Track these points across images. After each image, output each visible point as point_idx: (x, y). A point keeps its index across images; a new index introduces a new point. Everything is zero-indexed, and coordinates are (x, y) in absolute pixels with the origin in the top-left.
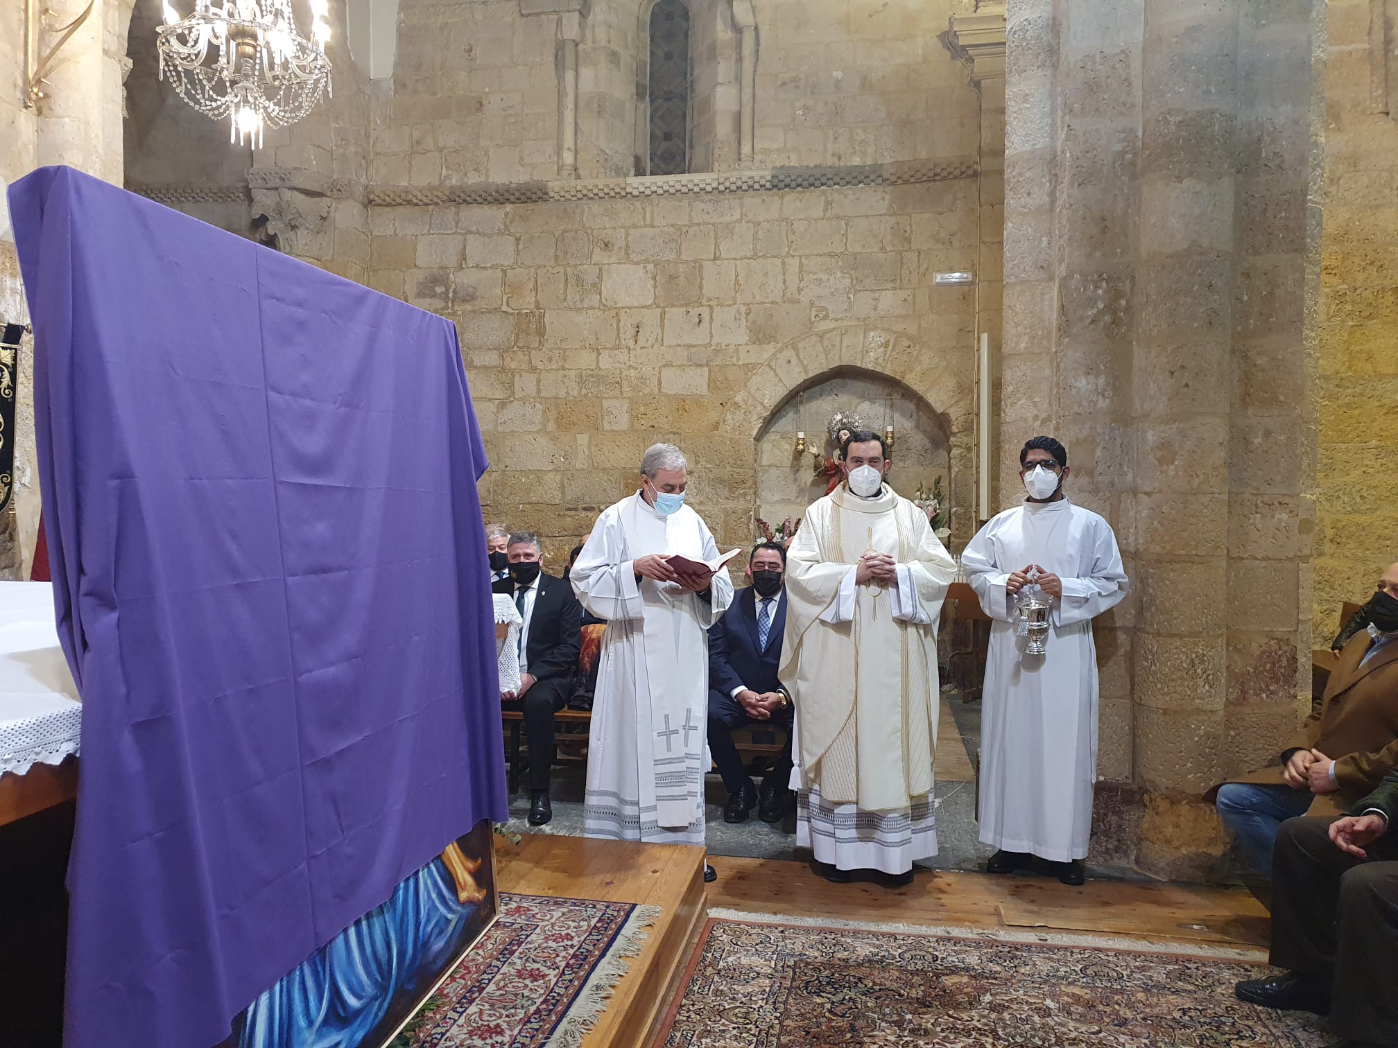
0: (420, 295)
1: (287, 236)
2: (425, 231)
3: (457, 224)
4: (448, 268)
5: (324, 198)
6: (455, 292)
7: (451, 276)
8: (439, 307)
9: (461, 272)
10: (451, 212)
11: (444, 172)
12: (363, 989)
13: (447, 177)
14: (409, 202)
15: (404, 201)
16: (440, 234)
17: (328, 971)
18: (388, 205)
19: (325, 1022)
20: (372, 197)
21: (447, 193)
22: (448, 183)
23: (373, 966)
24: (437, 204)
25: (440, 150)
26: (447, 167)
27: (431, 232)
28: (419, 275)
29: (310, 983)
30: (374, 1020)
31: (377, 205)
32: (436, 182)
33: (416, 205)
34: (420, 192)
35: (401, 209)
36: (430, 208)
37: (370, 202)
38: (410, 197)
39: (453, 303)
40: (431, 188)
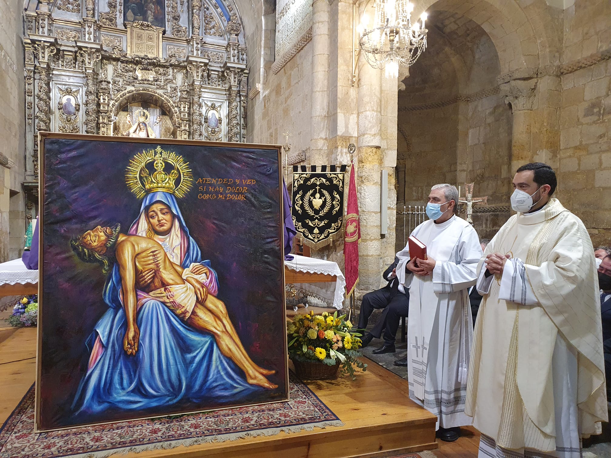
0: (585, 116)
1: (515, 103)
2: (589, 80)
3: (606, 70)
4: (601, 97)
5: (533, 79)
6: (604, 109)
7: (603, 101)
8: (595, 120)
9: (608, 98)
10: (602, 66)
11: (599, 45)
12: (159, 389)
13: (601, 47)
14: (581, 67)
15: (578, 67)
16: (597, 79)
17: (137, 375)
18: (571, 72)
19: (133, 391)
20: (562, 71)
21: (600, 55)
22: (601, 50)
23: (168, 385)
24: (595, 64)
25: (597, 34)
26: (601, 41)
27: (593, 80)
28: (586, 105)
29: (125, 376)
30: (166, 402)
31: (565, 74)
32: (595, 52)
33: (584, 67)
34: (586, 60)
35: (577, 72)
36: (592, 67)
37: (562, 73)
38: (580, 64)
39: (603, 116)
40: (592, 56)
